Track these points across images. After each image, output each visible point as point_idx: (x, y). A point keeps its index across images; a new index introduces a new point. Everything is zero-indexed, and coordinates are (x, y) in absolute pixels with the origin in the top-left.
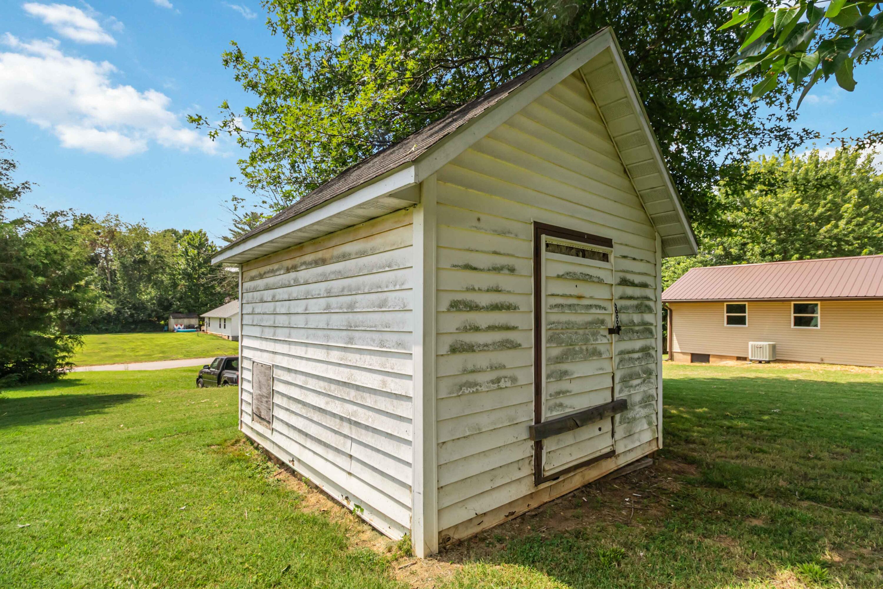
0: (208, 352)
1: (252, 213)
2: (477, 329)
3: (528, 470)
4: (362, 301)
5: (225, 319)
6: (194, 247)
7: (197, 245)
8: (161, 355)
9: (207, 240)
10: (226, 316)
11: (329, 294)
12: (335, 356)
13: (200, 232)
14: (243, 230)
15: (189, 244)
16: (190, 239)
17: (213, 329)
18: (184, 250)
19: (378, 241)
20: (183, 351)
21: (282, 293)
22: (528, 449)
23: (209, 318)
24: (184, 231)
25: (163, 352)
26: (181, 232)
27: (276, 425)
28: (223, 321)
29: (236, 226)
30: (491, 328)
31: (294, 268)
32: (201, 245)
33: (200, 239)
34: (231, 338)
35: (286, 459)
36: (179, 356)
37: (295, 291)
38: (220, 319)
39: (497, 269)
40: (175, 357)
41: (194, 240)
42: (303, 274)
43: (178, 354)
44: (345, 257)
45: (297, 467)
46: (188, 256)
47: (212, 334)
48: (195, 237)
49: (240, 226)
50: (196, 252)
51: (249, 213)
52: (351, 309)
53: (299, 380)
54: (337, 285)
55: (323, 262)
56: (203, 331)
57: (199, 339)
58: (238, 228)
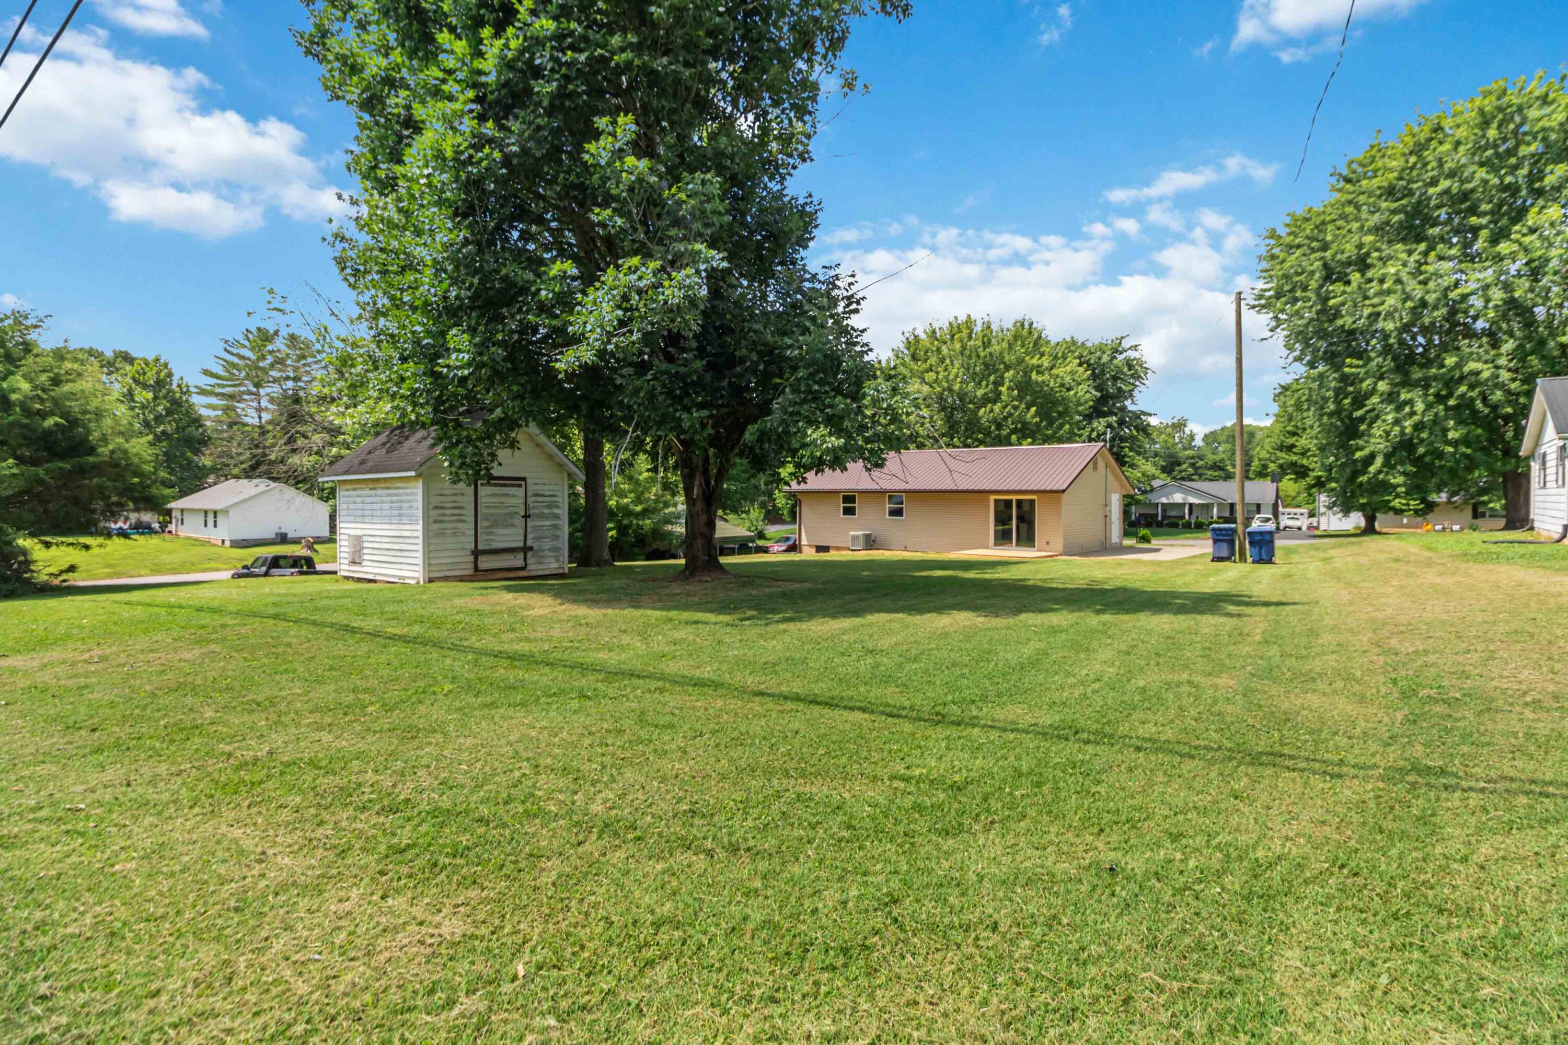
0: (192, 564)
1: (259, 329)
2: (445, 515)
3: (472, 566)
4: (405, 505)
5: (215, 513)
6: (145, 386)
7: (152, 382)
8: (107, 570)
9: (170, 375)
10: (217, 507)
11: (392, 502)
12: (394, 527)
13: (157, 360)
14: (242, 357)
15: (134, 379)
16: (138, 372)
17: (191, 528)
18: (125, 390)
19: (409, 485)
20: (147, 563)
21: (367, 500)
22: (472, 558)
23: (182, 511)
24: (114, 351)
25: (110, 566)
26: (109, 354)
27: (365, 563)
28: (212, 516)
29: (226, 350)
30: (453, 515)
31: (375, 489)
32: (160, 384)
33: (158, 373)
34: (227, 543)
35: (371, 577)
36: (143, 572)
37: (375, 499)
38: (206, 512)
39: (455, 495)
40: (136, 573)
41: (145, 374)
42: (379, 492)
43: (139, 568)
44: (398, 488)
45: (378, 578)
46: (134, 401)
47: (189, 538)
48: (147, 369)
49: (235, 351)
50: (150, 395)
51: (254, 330)
52: (400, 508)
53: (378, 539)
54: (395, 498)
55: (389, 488)
56: (170, 532)
57: (167, 545)
58: (232, 354)
